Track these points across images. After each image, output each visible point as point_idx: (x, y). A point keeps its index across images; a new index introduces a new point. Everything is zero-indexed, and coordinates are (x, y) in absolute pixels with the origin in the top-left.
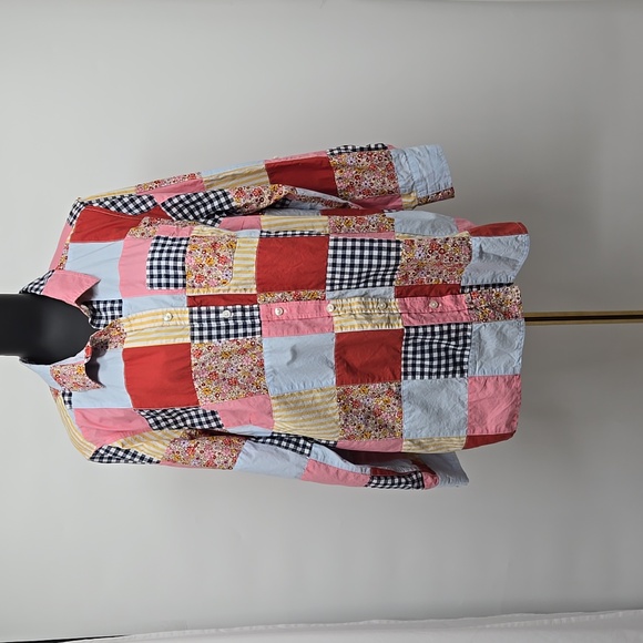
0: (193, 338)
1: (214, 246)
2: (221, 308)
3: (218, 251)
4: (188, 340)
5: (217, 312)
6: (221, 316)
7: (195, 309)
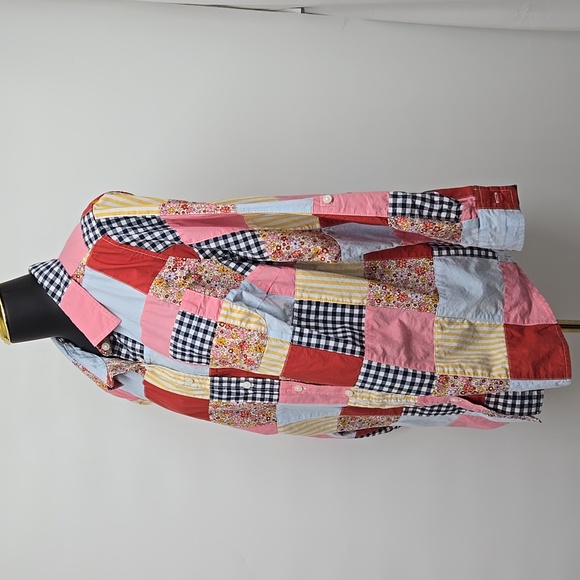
0: (212, 397)
1: (242, 345)
2: (243, 379)
3: (245, 352)
4: (208, 398)
5: (238, 382)
6: (241, 385)
7: (217, 379)
